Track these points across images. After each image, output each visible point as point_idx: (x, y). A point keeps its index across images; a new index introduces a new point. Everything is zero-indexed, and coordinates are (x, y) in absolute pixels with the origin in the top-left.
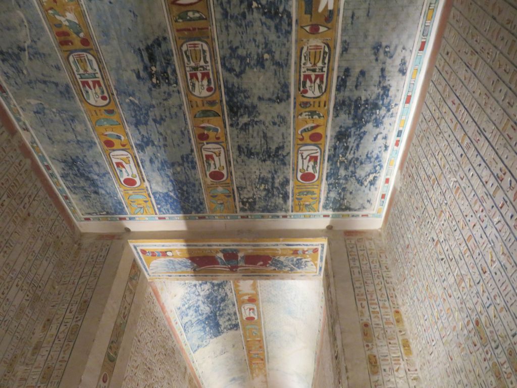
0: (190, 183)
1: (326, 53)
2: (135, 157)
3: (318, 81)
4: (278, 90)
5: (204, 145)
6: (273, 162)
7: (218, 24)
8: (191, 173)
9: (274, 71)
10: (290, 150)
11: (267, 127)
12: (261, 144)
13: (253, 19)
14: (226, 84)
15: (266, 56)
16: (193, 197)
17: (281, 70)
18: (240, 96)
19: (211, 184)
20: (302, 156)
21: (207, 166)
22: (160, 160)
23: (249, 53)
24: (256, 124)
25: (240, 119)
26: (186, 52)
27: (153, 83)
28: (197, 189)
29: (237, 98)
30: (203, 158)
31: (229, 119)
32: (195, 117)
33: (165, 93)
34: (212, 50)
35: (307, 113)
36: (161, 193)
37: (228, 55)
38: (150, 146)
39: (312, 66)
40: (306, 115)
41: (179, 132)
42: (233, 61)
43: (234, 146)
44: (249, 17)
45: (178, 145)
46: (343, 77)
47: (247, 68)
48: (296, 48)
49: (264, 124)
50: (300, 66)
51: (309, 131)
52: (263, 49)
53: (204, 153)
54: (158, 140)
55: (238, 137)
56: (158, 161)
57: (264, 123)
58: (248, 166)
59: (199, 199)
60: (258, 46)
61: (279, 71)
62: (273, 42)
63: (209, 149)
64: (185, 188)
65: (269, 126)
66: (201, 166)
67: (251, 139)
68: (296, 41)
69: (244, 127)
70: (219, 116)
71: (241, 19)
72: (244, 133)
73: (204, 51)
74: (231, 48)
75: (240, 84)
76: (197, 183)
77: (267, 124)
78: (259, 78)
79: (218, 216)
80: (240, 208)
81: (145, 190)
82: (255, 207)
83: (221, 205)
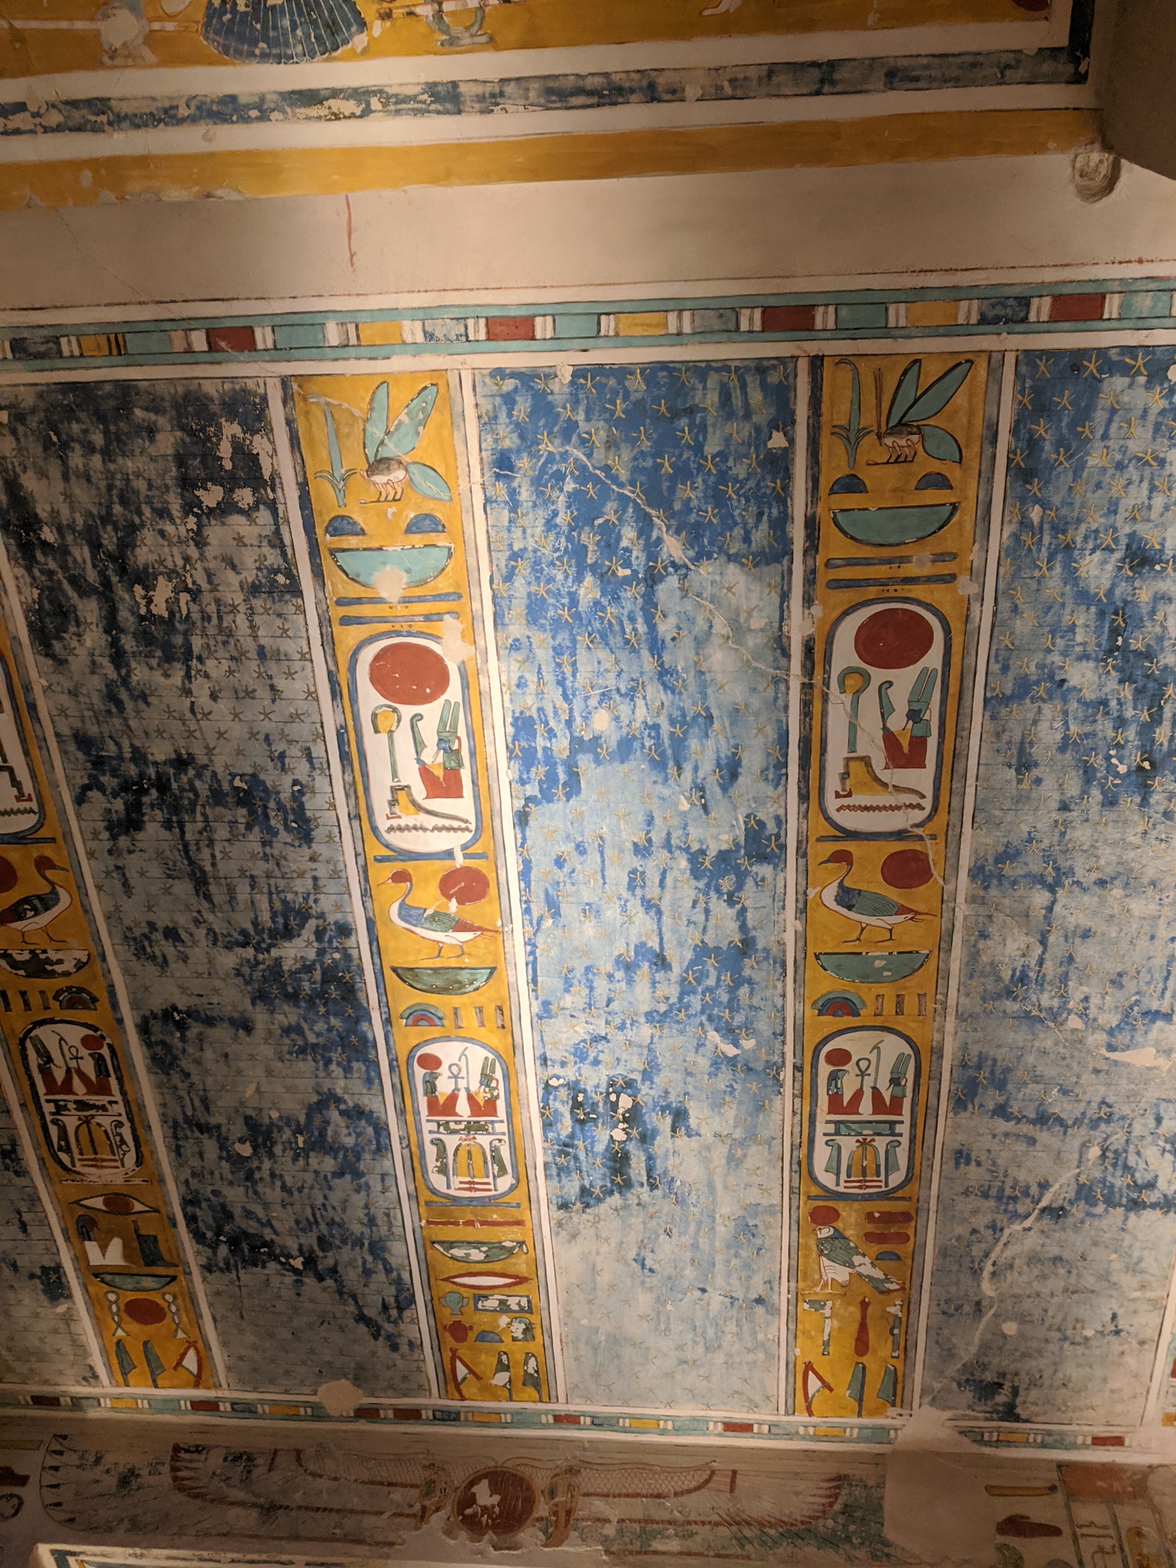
0: (557, 625)
1: (60, 1149)
2: (804, 797)
3: (59, 1075)
4: (184, 1051)
5: (464, 847)
6: (138, 756)
7: (397, 1230)
8: (540, 694)
9: (212, 1108)
10: (79, 816)
11: (197, 922)
12: (211, 843)
13: (297, 1237)
14: (373, 1074)
15: (246, 1150)
16: (550, 524)
17: (189, 1113)
18: (318, 1035)
19: (440, 616)
20: (14, 780)
21: (454, 733)
22: (687, 776)
23: (301, 1162)
24: (244, 932)
25: (311, 954)
26: (503, 1171)
27: (634, 1096)
28: (520, 586)
29: (330, 1029)
30: (477, 786)
31: (354, 953)
32: (493, 970)
33: (596, 1062)
34: (418, 1174)
35: (59, 968)
36: (737, 558)
37: (367, 1156)
38: (713, 850)
39: (93, 1116)
40: (60, 962)
41: (569, 910)
42: (349, 1141)
43: (329, 838)
44: (310, 1240)
45: (581, 849)
47: (302, 1119)
48: (158, 1163)
49: (214, 937)
50: (131, 1120)
51: (26, 900)
52: (259, 1168)
53: (466, 806)
54: (669, 880)
55: (315, 879)
56: (696, 769)
57: (215, 942)
58: (253, 735)
59: (514, 505)
60: (273, 1175)
61: (194, 1109)
62: (231, 1183)
63: (449, 829)
64: (587, 590)
65: (192, 927)
66: (488, 732)
67: (259, 868)
68: (162, 1181)
69: (293, 923)
70: (394, 970)
71: (333, 1236)
72: (290, 897)
73: (443, 1170)
74: (358, 1174)
75: (322, 1074)
76: (517, 629)
77: (201, 933)
78: (258, 1090)
79: (404, 343)
80: (268, 431)
81: (824, 576)
82: (179, 434)
83: (384, 453)
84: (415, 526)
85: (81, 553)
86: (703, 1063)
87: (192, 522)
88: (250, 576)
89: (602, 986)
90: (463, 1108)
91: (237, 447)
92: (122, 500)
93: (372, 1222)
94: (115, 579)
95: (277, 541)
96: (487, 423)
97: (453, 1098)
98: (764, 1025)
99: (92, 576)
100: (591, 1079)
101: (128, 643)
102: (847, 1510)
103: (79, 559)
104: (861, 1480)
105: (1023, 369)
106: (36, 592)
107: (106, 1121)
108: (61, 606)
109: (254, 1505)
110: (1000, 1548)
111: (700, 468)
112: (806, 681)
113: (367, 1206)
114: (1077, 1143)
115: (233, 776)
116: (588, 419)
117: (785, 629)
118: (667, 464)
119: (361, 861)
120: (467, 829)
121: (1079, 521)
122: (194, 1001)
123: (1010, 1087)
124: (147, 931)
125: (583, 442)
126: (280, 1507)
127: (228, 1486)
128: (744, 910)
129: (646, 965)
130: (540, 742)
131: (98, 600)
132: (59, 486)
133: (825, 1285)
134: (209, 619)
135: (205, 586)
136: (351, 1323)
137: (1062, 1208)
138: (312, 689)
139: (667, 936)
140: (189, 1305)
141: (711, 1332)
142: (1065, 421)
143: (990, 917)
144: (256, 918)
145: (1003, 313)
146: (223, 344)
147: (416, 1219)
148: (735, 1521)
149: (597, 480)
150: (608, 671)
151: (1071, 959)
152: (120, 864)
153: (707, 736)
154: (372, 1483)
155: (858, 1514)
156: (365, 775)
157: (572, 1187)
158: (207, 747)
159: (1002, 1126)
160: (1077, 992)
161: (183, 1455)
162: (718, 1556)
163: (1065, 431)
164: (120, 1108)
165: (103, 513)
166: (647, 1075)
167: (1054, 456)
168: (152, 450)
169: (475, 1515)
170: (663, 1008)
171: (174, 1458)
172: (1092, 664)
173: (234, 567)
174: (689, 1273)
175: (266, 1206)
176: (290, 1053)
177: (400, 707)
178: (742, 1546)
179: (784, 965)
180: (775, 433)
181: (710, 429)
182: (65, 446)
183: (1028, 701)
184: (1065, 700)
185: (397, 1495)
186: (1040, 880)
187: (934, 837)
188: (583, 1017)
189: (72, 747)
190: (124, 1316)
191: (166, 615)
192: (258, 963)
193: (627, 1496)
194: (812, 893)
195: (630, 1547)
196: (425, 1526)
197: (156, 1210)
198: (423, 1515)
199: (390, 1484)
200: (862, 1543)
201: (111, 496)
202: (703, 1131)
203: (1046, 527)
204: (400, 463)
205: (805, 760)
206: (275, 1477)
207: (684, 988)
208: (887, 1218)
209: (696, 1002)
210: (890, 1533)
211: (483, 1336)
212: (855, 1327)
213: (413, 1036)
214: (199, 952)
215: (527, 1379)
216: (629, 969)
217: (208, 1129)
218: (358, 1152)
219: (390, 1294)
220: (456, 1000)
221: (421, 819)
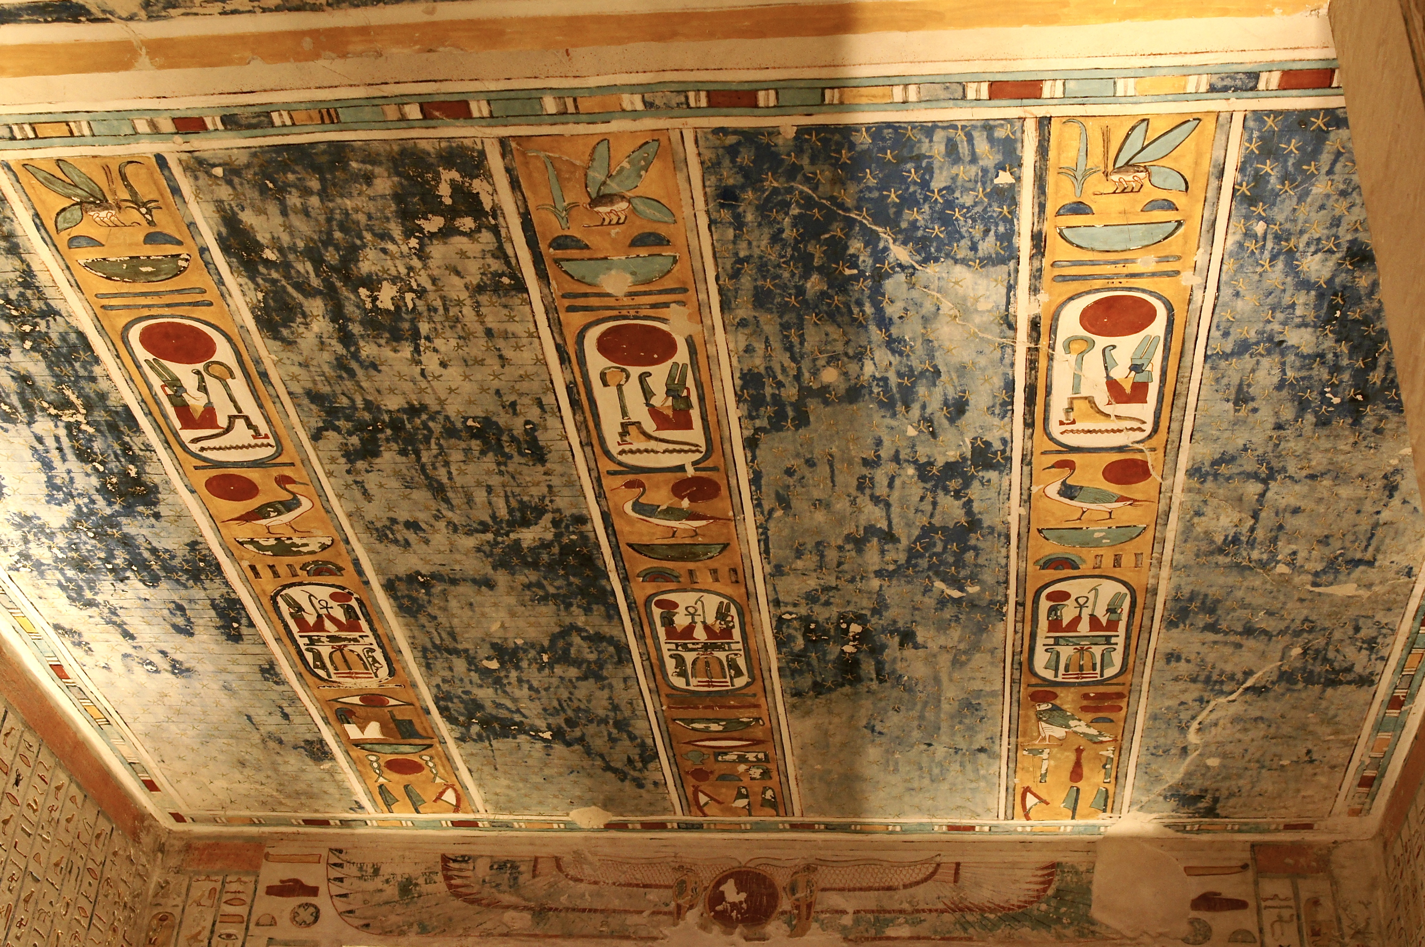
0: (784, 309)
1: (316, 666)
2: (1029, 424)
3: (311, 620)
4: (429, 602)
5: (694, 463)
6: (372, 407)
7: (640, 713)
8: (768, 357)
9: (459, 638)
10: (316, 449)
11: (437, 518)
12: (447, 464)
13: (545, 719)
14: (612, 612)
15: (494, 665)
16: (776, 238)
17: (438, 642)
18: (558, 588)
19: (666, 305)
20: (250, 425)
21: (683, 384)
22: (915, 411)
23: (547, 671)
24: (482, 523)
25: (549, 536)
26: (739, 673)
27: (864, 625)
28: (746, 282)
29: (570, 584)
30: (704, 419)
31: (591, 535)
32: (726, 545)
33: (827, 604)
34: (659, 677)
35: (304, 549)
36: (964, 262)
37: (609, 667)
38: (940, 462)
39: (345, 646)
40: (306, 545)
41: (799, 504)
42: (592, 657)
43: (563, 460)
44: (557, 721)
45: (810, 463)
46: (235, 625)
47: (546, 644)
48: (410, 674)
49: (454, 527)
50: (382, 648)
51: (269, 505)
52: (507, 677)
53: (696, 435)
54: (897, 482)
55: (550, 487)
56: (924, 407)
57: (455, 530)
58: (483, 390)
59: (739, 223)
60: (520, 680)
61: (442, 639)
62: (481, 686)
63: (680, 451)
64: (814, 284)
65: (432, 521)
66: (717, 384)
67: (495, 481)
68: (414, 685)
69: (530, 516)
70: (630, 545)
71: (579, 718)
72: (526, 499)
73: (682, 673)
74: (601, 679)
75: (563, 614)
76: (744, 312)
77: (442, 524)
78: (503, 626)
79: (624, 110)
80: (488, 176)
81: (1048, 273)
82: (396, 179)
83: (605, 190)
84: (639, 241)
85: (305, 267)
86: (929, 601)
87: (414, 242)
88: (475, 280)
89: (832, 555)
90: (700, 634)
91: (456, 188)
92: (342, 228)
93: (616, 708)
94: (339, 284)
95: (500, 253)
96: (709, 168)
97: (689, 630)
98: (988, 577)
99: (315, 282)
100: (822, 614)
101: (356, 329)
102: (1059, 894)
103: (302, 271)
104: (1073, 867)
105: (1251, 124)
106: (260, 296)
107: (358, 649)
108: (287, 304)
109: (526, 908)
110: (1192, 922)
111: (926, 199)
112: (1033, 346)
113: (610, 698)
114: (1280, 646)
115: (466, 419)
116: (813, 162)
117: (1011, 310)
118: (893, 196)
119: (594, 474)
120: (698, 451)
121: (1302, 232)
122: (434, 569)
123: (1219, 612)
124: (388, 524)
125: (807, 180)
126: (550, 909)
127: (500, 892)
128: (970, 501)
129: (876, 539)
130: (768, 391)
131: (324, 299)
132: (279, 220)
133: (1044, 739)
134: (436, 310)
135: (429, 286)
136: (599, 772)
137: (1264, 687)
138: (541, 357)
139: (895, 521)
140: (446, 762)
141: (936, 771)
142: (1291, 162)
143: (1205, 502)
144: (494, 513)
145: (1233, 83)
146: (437, 114)
147: (658, 705)
148: (959, 908)
149: (821, 207)
150: (835, 340)
151: (1281, 527)
152: (358, 479)
153: (935, 385)
154: (629, 885)
155: (1069, 898)
156: (596, 416)
157: (806, 682)
158: (438, 399)
159: (1210, 637)
160: (1284, 549)
161: (452, 865)
162: (942, 939)
163: (1291, 168)
164: (371, 639)
165: (324, 237)
166: (875, 612)
167: (1279, 187)
168: (370, 192)
169: (725, 911)
170: (891, 567)
171: (445, 868)
172: (1310, 330)
173: (458, 273)
174: (916, 734)
175: (515, 700)
176: (532, 600)
177: (628, 368)
178: (965, 930)
179: (1008, 537)
180: (1001, 173)
181: (937, 171)
182: (281, 190)
183: (1247, 356)
184: (1283, 354)
185: (653, 895)
186: (1255, 476)
187: (1153, 450)
188: (814, 575)
189: (306, 401)
190: (386, 770)
191: (392, 308)
192: (497, 543)
193: (861, 889)
194: (1034, 489)
195: (866, 935)
196: (682, 923)
197: (412, 704)
198: (679, 913)
199: (645, 886)
200: (1071, 923)
201: (331, 226)
202: (929, 645)
203: (1270, 237)
204: (623, 198)
205: (1030, 400)
206: (541, 884)
207: (912, 554)
208: (1101, 697)
209: (923, 563)
210: (1096, 913)
211: (723, 777)
212: (1070, 765)
213: (650, 588)
214: (440, 538)
215: (765, 803)
216: (859, 543)
217: (456, 652)
218: (600, 664)
219: (635, 753)
220: (691, 565)
221: (652, 445)
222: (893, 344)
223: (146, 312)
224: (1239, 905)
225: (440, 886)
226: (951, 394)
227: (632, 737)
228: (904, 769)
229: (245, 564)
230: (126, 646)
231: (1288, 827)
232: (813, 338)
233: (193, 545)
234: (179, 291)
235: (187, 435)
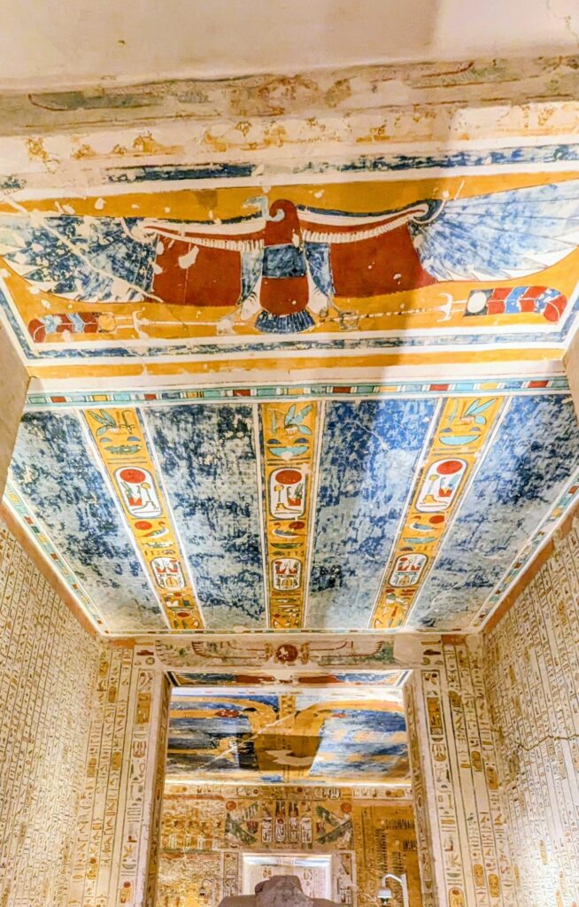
0: (340, 465)
1: (161, 583)
2: (410, 504)
3: (162, 569)
4: (202, 563)
5: (298, 517)
6: (195, 498)
7: (262, 597)
8: (331, 481)
9: (209, 574)
10: (174, 512)
11: (210, 535)
12: (217, 517)
13: (232, 599)
14: (260, 566)
16: (344, 441)
17: (202, 575)
18: (245, 558)
19: (301, 463)
20: (153, 504)
21: (301, 490)
22: (375, 500)
23: (235, 584)
24: (225, 537)
25: (246, 541)
26: (297, 584)
27: (340, 569)
28: (330, 455)
29: (249, 557)
30: (305, 503)
31: (259, 541)
32: (302, 543)
33: (330, 562)
34: (271, 585)
35: (164, 546)
36: (405, 449)
37: (256, 583)
38: (378, 517)
39: (172, 577)
40: (165, 544)
41: (329, 530)
42: (251, 580)
43: (256, 516)
44: (236, 600)
45: (336, 517)
46: (136, 571)
47: (237, 576)
48: (191, 586)
49: (215, 538)
50: (183, 577)
51: (154, 531)
52: (222, 586)
53: (301, 508)
54: (363, 523)
55: (249, 525)
56: (378, 498)
58: (234, 492)
59: (333, 435)
60: (226, 587)
61: (204, 575)
62: (213, 589)
63: (294, 513)
64: (353, 456)
65: (208, 536)
66: (312, 490)
67: (232, 523)
68: (192, 589)
69: (241, 534)
70: (272, 544)
71: (243, 599)
72: (241, 529)
73: (279, 585)
74: (252, 586)
75: (245, 566)
76: (327, 465)
77: (211, 538)
78: (224, 570)
79: (303, 394)
80: (252, 417)
81: (431, 453)
82: (219, 418)
83: (290, 423)
84: (298, 441)
85: (182, 450)
86: (363, 561)
87: (221, 441)
88: (239, 455)
89: (335, 547)
90: (287, 572)
91: (240, 421)
92: (198, 436)
93: (255, 596)
94: (192, 456)
95: (250, 445)
96: (328, 415)
97: (284, 571)
98: (383, 553)
99: (185, 455)
100: (327, 566)
101: (195, 471)
102: (383, 651)
104: (387, 642)
105: (514, 400)
106: (165, 459)
107: (175, 578)
108: (173, 463)
109: (220, 657)
111: (398, 427)
112: (419, 478)
113: (254, 592)
114: (469, 575)
115: (227, 502)
116: (363, 413)
117: (415, 466)
118: (387, 426)
119: (265, 520)
120: (300, 513)
122: (206, 552)
123: (452, 564)
124: (194, 537)
125: (360, 420)
126: (228, 658)
127: (211, 653)
128: (384, 529)
129: (351, 541)
130: (328, 493)
131: (187, 461)
132: (176, 432)
133: (387, 604)
134: (224, 465)
135: (223, 456)
136: (245, 615)
137: (459, 588)
138: (256, 482)
139: (358, 536)
140: (197, 613)
141: (351, 614)
142: (523, 414)
144: (229, 534)
145: (513, 386)
146: (238, 394)
147: (269, 594)
148: (354, 655)
149: (362, 429)
150: (355, 476)
151: (480, 537)
152: (187, 522)
155: (386, 651)
156: (270, 501)
157: (316, 587)
158: (219, 495)
160: (479, 544)
161: (196, 645)
162: (349, 664)
163: (523, 416)
164: (180, 575)
165: (191, 439)
166: (345, 565)
168: (210, 423)
169: (282, 657)
170: (353, 550)
171: (193, 646)
173: (234, 452)
174: (347, 603)
175: (223, 593)
176: (236, 562)
177: (284, 485)
178: (356, 662)
179: (393, 541)
180: (426, 417)
181: (404, 417)
182: (179, 422)
183: (487, 481)
184: (499, 480)
185: (259, 653)
186: (477, 521)
187: (447, 512)
188: (328, 553)
189: (174, 496)
190: (177, 616)
191: (209, 464)
192: (228, 543)
193: (324, 650)
194: (406, 525)
195: (325, 664)
196: (268, 661)
197: (189, 595)
198: (267, 658)
199: (257, 650)
200: (388, 659)
201: (194, 435)
202: (359, 575)
203: (508, 440)
204: (296, 425)
205: (413, 496)
206: (223, 650)
207: (361, 546)
208: (408, 591)
209: (364, 549)
210: (395, 656)
211: (284, 616)
212: (392, 612)
213: (274, 558)
214: (210, 541)
215: (295, 624)
216: (345, 543)
217: (208, 579)
218: (253, 582)
219: (258, 610)
220: (289, 550)
221: (286, 511)
222: (373, 477)
223: (123, 465)
224: (438, 653)
225: (192, 651)
226: (388, 494)
227: (258, 604)
228: (341, 613)
229: (143, 551)
230: (98, 578)
231: (454, 630)
232: (348, 474)
233: (127, 545)
234: (137, 458)
235: (131, 508)
